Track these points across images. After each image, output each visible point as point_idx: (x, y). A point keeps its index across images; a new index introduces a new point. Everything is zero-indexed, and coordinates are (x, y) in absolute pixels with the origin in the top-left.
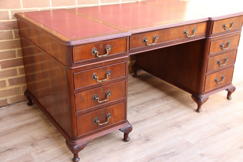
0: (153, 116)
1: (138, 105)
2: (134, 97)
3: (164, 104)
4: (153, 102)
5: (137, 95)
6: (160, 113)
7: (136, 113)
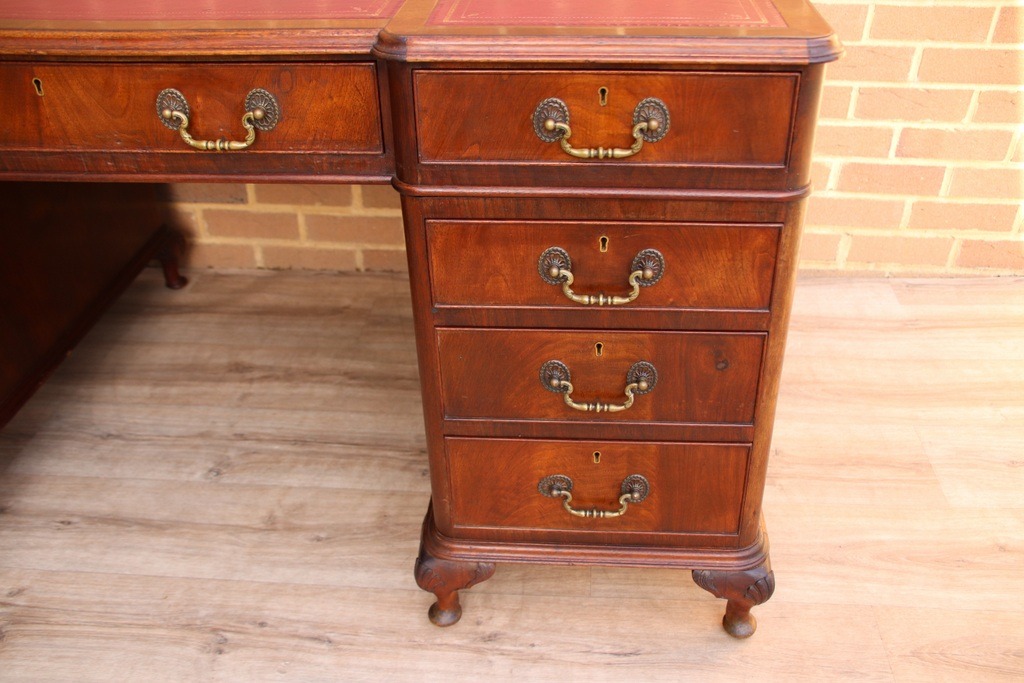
0: (224, 528)
1: (274, 440)
2: (328, 391)
3: (377, 487)
4: (349, 456)
5: (362, 386)
6: (279, 526)
7: (198, 476)
